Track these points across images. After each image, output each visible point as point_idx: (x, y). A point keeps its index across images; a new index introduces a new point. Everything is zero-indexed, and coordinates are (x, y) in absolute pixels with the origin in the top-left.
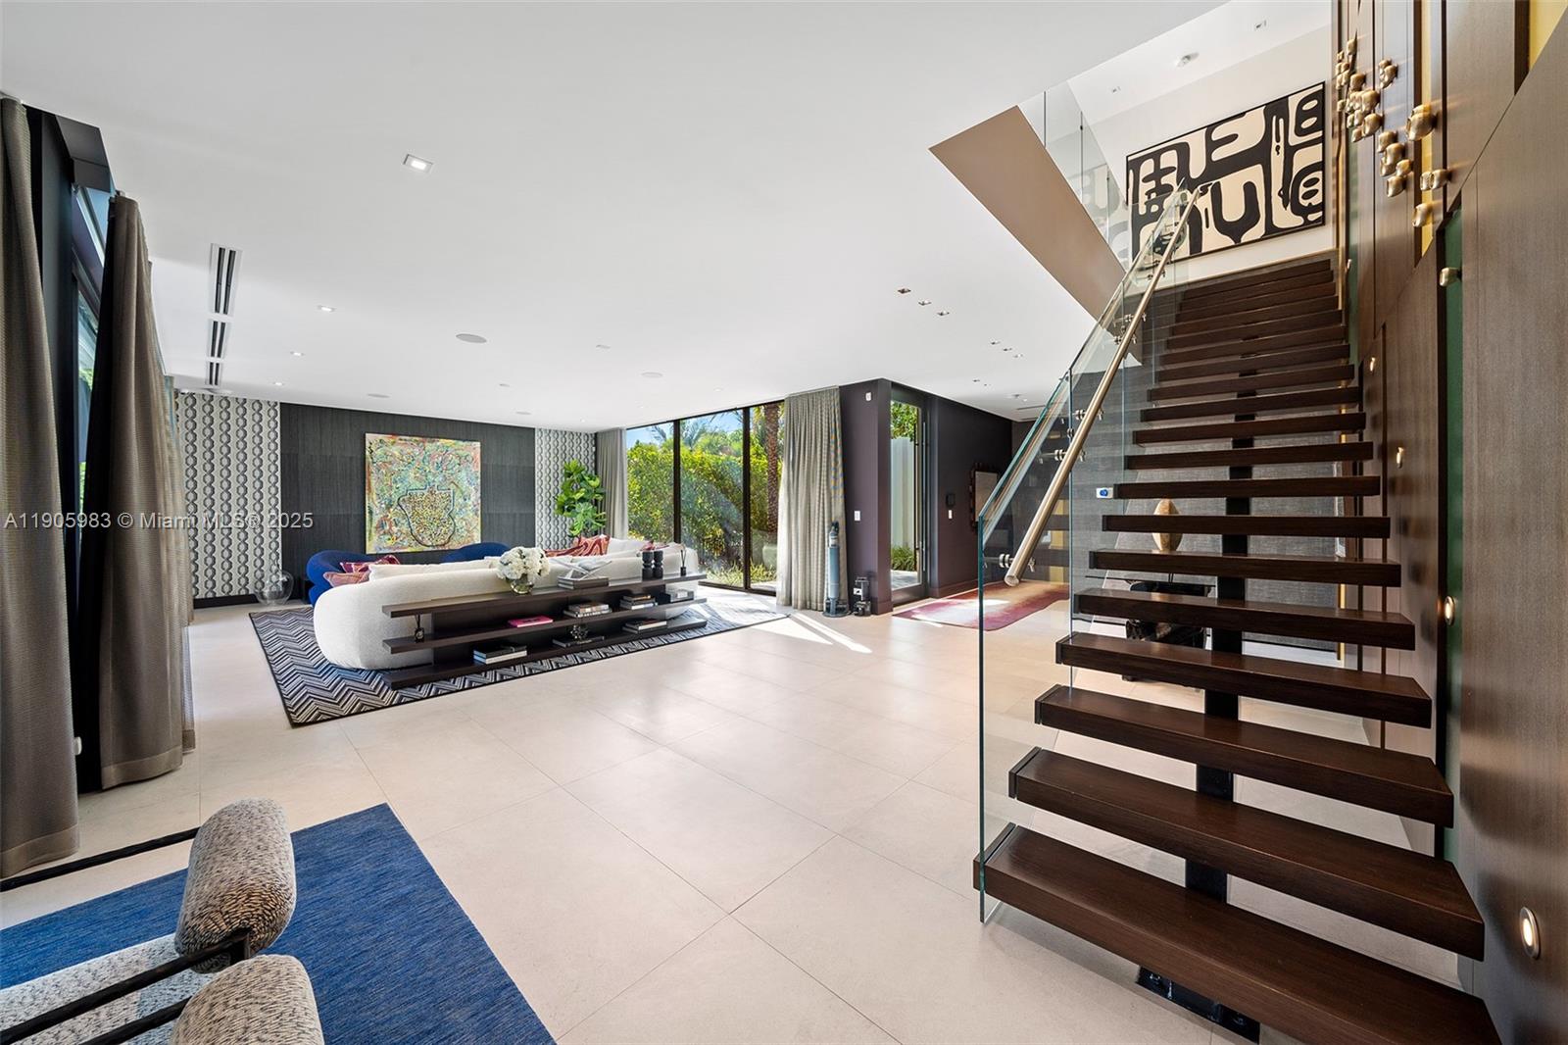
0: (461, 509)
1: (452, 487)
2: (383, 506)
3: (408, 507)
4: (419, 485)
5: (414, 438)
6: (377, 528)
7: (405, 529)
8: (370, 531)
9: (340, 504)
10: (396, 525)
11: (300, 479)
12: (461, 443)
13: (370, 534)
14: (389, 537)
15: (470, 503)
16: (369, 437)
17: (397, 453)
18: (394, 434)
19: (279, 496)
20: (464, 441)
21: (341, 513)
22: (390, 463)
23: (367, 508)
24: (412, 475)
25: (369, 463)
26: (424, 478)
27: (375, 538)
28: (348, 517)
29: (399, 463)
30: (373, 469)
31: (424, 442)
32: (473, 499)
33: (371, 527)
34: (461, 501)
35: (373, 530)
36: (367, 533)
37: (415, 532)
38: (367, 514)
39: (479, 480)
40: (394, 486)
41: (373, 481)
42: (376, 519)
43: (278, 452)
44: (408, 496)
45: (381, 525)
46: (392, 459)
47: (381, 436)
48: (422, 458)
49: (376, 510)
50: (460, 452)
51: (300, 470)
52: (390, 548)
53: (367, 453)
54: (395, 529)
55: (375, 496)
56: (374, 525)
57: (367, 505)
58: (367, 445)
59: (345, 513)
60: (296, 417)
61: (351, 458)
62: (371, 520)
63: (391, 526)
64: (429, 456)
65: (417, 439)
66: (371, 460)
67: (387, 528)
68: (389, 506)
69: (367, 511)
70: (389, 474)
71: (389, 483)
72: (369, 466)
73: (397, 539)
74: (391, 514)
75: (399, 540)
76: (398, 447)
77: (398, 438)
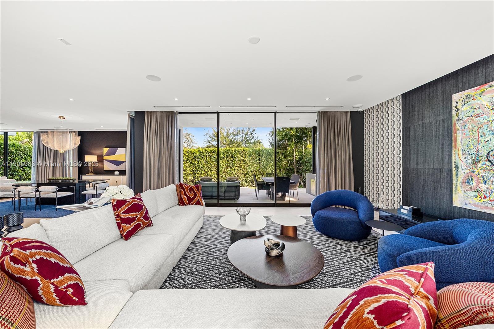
2: (470, 161)
6: (462, 183)
8: (456, 185)
9: (435, 159)
10: (485, 182)
11: (411, 143)
13: (456, 188)
14: (476, 194)
16: (455, 97)
17: (486, 103)
18: (482, 84)
19: (401, 155)
21: (435, 167)
22: (478, 116)
23: (453, 163)
25: (455, 121)
27: (461, 192)
28: (440, 170)
30: (459, 126)
33: (457, 181)
35: (459, 184)
36: (454, 187)
38: (454, 169)
40: (482, 139)
41: (460, 138)
42: (462, 174)
45: (468, 181)
46: (480, 110)
49: (461, 166)
51: (411, 137)
52: (477, 206)
53: (454, 113)
54: (483, 187)
55: (461, 152)
56: (461, 179)
57: (453, 160)
58: (454, 104)
59: (439, 167)
61: (443, 121)
62: (457, 175)
63: (478, 183)
66: (457, 118)
67: (474, 184)
68: (476, 162)
69: (454, 166)
70: (476, 128)
71: (476, 137)
72: (455, 124)
73: (485, 197)
74: (479, 170)
75: (488, 199)
76: (488, 95)
77: (487, 86)
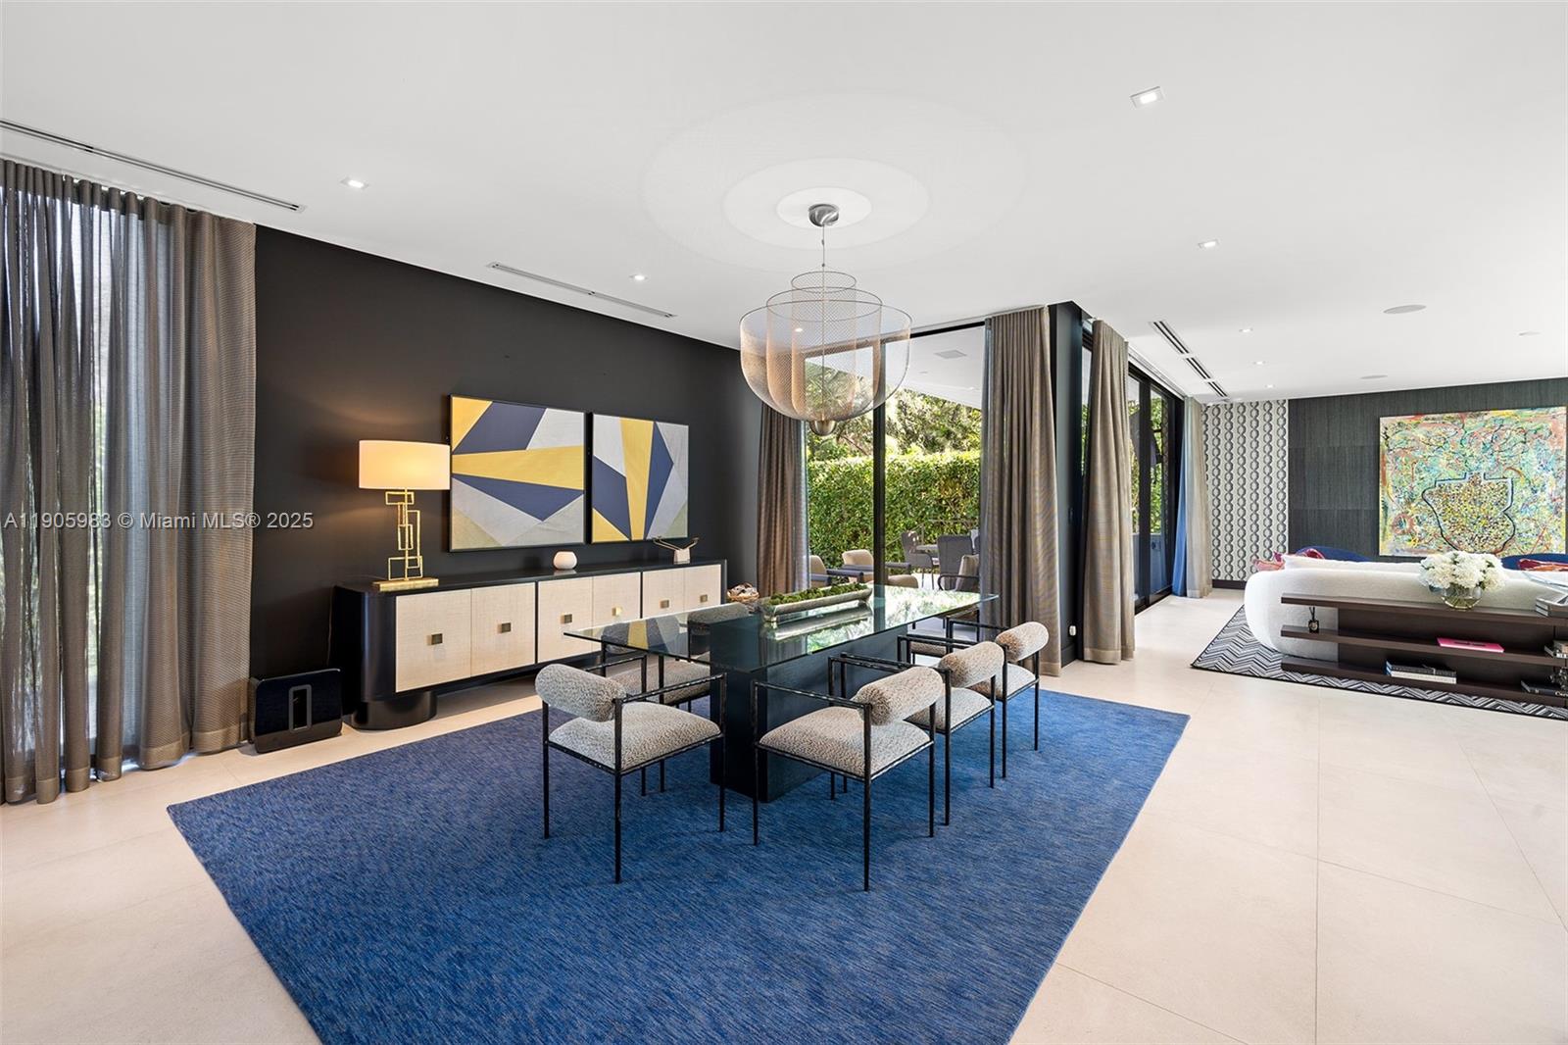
0: (1525, 505)
1: (1510, 474)
2: (1402, 500)
3: (1437, 504)
4: (1453, 473)
5: (1447, 415)
6: (1393, 526)
7: (1432, 528)
8: (1385, 530)
9: (1349, 498)
10: (1420, 524)
11: (1308, 474)
12: (1527, 412)
13: (1383, 533)
14: (1410, 538)
15: (1545, 496)
16: (1384, 421)
17: (1421, 436)
18: (1418, 414)
19: (1286, 490)
20: (1533, 408)
21: (1350, 508)
22: (1413, 449)
23: (1381, 503)
24: (1445, 462)
25: (1384, 452)
26: (1463, 464)
27: (1391, 537)
28: (1358, 512)
29: (1425, 448)
30: (1388, 458)
31: (1462, 418)
32: (1549, 490)
33: (1386, 524)
34: (1527, 493)
35: (1388, 528)
36: (1381, 532)
37: (1447, 533)
38: (1381, 510)
39: (1564, 463)
40: (1417, 476)
41: (1390, 473)
42: (1392, 516)
43: (1286, 448)
44: (1437, 488)
45: (1399, 523)
46: (1415, 443)
47: (1399, 419)
48: (1458, 439)
49: (1390, 505)
50: (1525, 425)
51: (1307, 464)
52: (1410, 551)
53: (1382, 440)
54: (1418, 529)
55: (1391, 490)
56: (1390, 522)
57: (1381, 499)
58: (1382, 430)
59: (1355, 508)
60: (1304, 412)
61: (1362, 447)
62: (1386, 517)
63: (1412, 525)
64: (1472, 435)
65: (1452, 415)
66: (1386, 448)
67: (1408, 526)
68: (1410, 500)
69: (1381, 506)
70: (1410, 463)
71: (1410, 473)
72: (1383, 455)
73: (1420, 540)
74: (1413, 511)
75: (1423, 542)
76: (1424, 428)
77: (1423, 418)
